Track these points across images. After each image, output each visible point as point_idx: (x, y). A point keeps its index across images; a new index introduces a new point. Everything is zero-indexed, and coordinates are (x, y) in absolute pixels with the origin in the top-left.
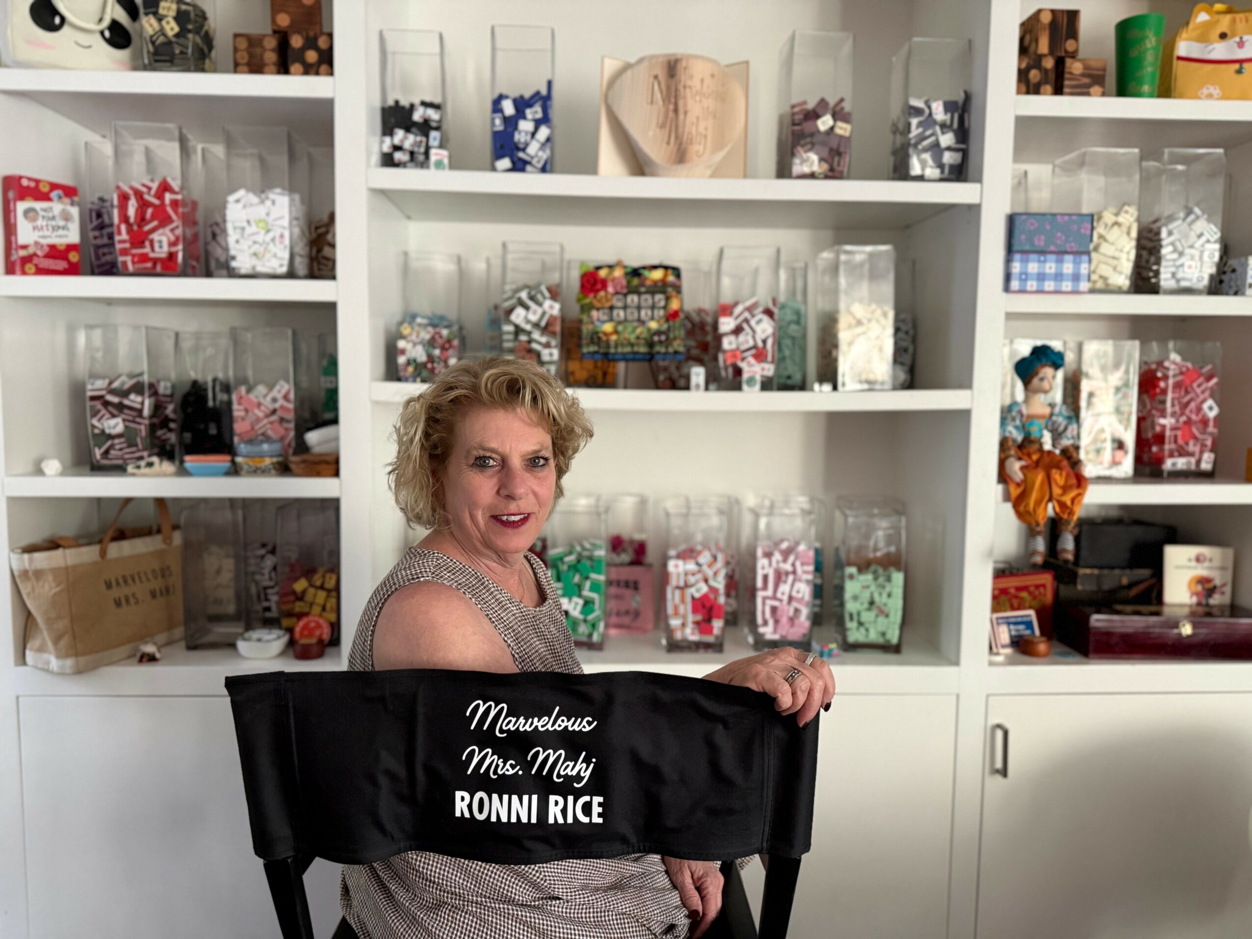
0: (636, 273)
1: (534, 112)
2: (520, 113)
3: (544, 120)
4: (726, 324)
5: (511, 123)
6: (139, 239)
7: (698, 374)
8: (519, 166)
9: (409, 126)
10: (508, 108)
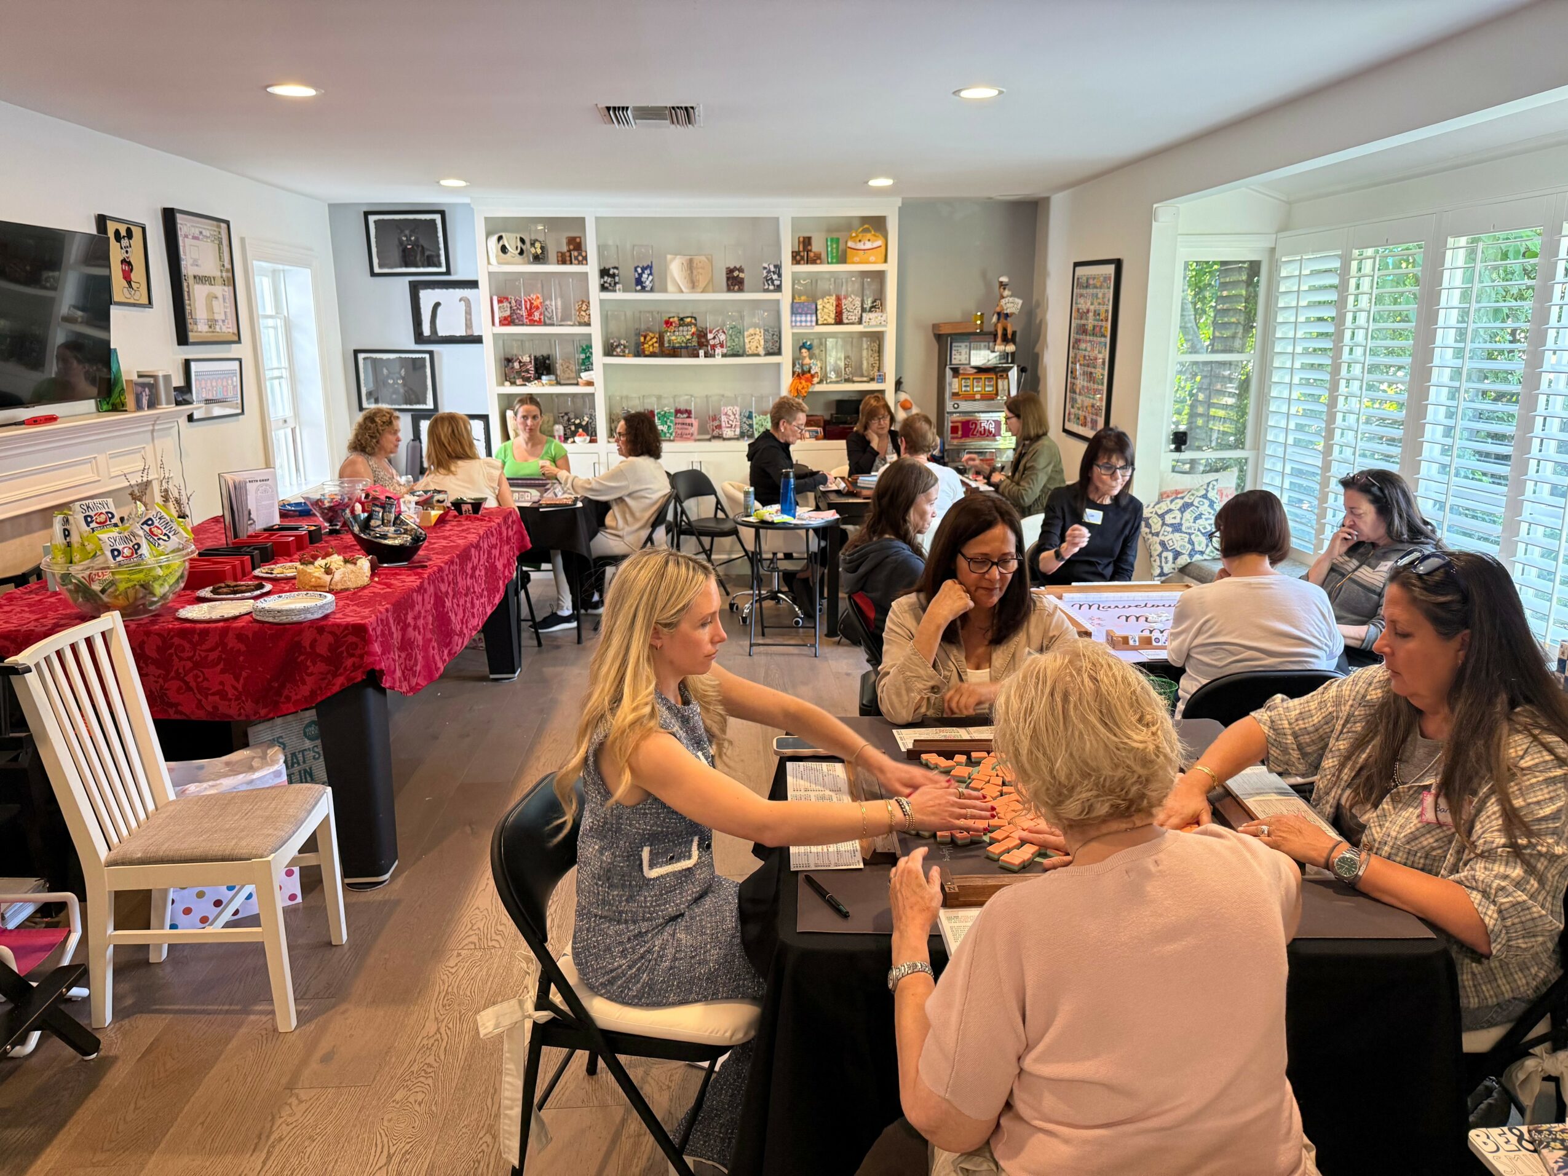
0: (682, 319)
1: (647, 272)
2: (643, 272)
3: (651, 274)
4: (710, 336)
5: (640, 275)
6: (530, 314)
7: (702, 353)
8: (643, 289)
9: (609, 275)
10: (639, 270)
